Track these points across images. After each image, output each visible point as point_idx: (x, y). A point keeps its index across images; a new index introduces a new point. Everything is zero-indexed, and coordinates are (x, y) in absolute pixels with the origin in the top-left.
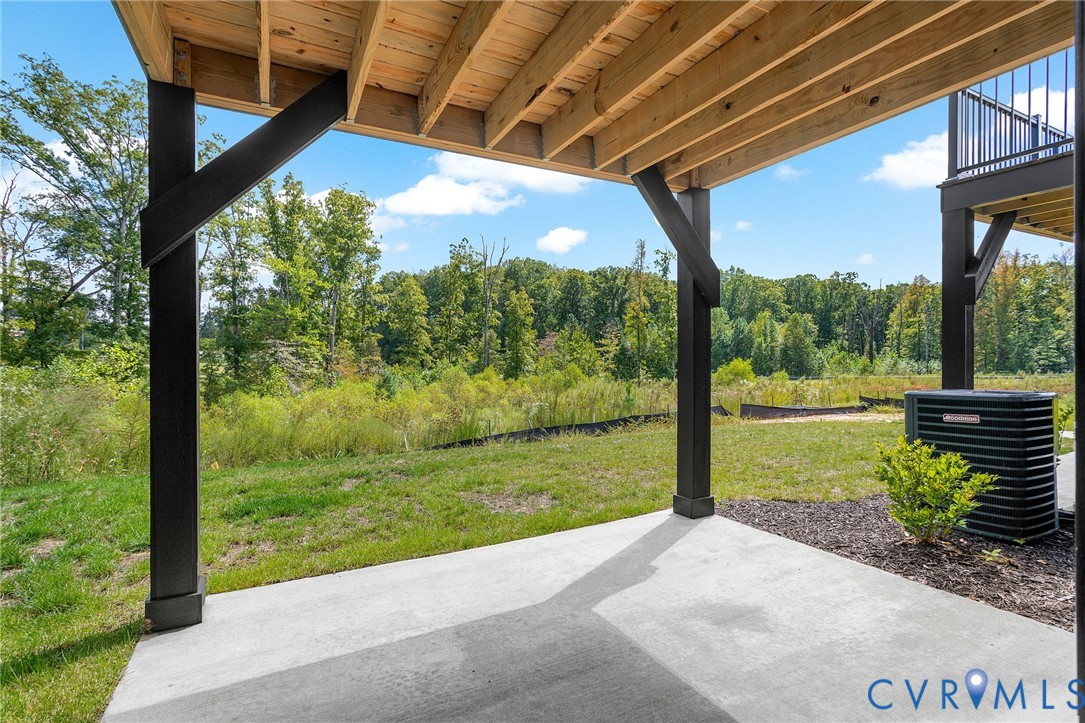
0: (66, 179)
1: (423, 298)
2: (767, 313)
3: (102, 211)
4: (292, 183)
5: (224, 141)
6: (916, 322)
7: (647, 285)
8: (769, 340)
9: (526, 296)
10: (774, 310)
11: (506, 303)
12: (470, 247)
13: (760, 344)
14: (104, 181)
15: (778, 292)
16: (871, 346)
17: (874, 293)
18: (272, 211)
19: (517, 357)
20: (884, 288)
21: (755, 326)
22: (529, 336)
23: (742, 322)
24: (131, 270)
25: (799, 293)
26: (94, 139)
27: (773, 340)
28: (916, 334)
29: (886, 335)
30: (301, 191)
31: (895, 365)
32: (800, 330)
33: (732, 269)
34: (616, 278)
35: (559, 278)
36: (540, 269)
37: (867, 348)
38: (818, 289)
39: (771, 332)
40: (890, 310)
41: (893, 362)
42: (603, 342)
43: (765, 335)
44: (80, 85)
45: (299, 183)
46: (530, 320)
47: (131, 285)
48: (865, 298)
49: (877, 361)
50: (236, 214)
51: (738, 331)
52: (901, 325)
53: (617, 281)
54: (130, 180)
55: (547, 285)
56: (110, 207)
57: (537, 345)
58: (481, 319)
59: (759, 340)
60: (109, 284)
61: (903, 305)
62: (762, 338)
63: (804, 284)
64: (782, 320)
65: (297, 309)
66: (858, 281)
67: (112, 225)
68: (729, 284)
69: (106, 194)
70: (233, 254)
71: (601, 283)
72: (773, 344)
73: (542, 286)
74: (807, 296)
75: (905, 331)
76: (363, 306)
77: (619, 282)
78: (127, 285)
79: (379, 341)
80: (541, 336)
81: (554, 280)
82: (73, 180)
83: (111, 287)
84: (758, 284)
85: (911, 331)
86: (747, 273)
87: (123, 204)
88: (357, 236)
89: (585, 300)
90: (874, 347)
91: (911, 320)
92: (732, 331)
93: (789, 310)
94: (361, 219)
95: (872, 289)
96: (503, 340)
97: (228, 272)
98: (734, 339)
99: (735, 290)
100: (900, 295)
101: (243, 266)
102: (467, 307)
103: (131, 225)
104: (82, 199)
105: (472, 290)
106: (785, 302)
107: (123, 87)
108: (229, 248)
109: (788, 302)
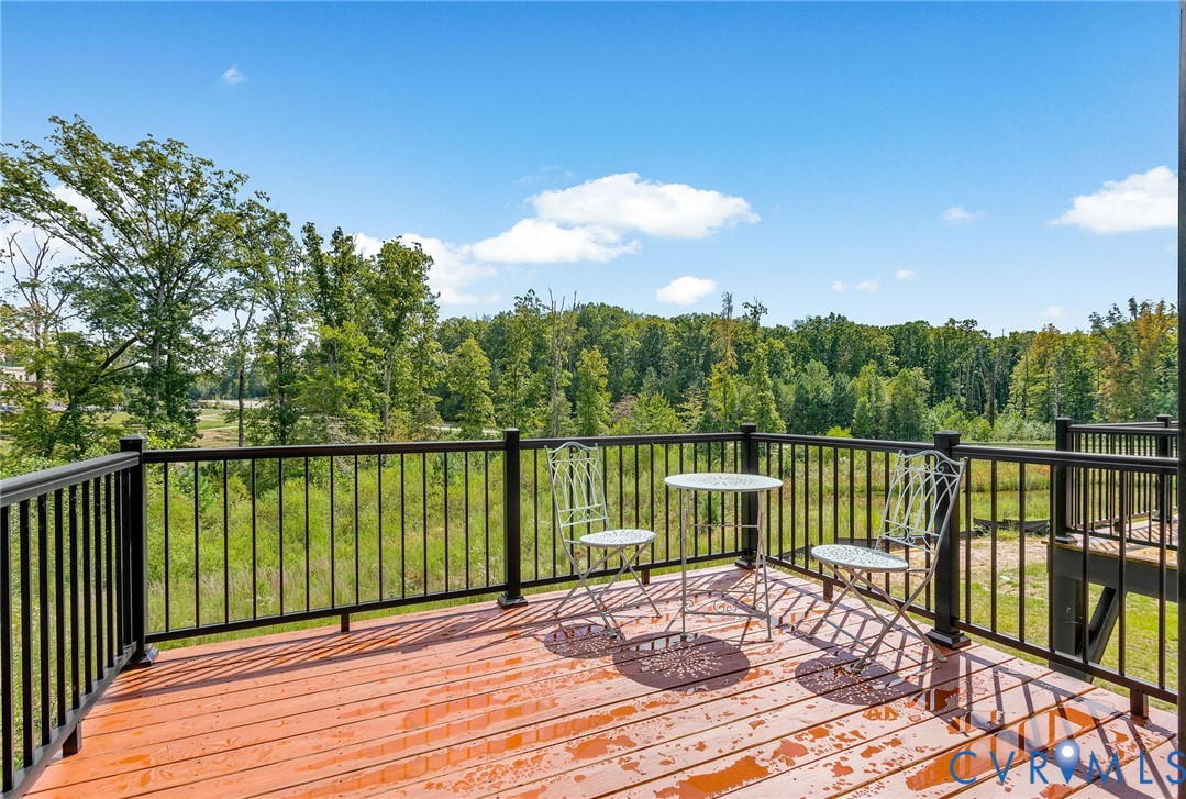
0: (100, 248)
1: (486, 360)
2: (872, 367)
3: (137, 279)
4: (342, 240)
5: (268, 199)
6: (1044, 379)
7: (736, 333)
8: (874, 399)
9: (599, 355)
10: (880, 362)
11: (577, 363)
12: (537, 300)
13: (864, 405)
14: (140, 249)
15: (884, 341)
16: (992, 405)
17: (995, 342)
18: (321, 271)
19: (590, 424)
20: (1008, 336)
21: (858, 383)
22: (603, 399)
23: (843, 377)
24: (169, 341)
25: (909, 343)
26: (129, 203)
27: (879, 398)
28: (1044, 392)
29: (1009, 391)
30: (352, 248)
31: (1019, 428)
32: (910, 389)
33: (832, 315)
34: (701, 327)
35: (637, 326)
36: (615, 315)
37: (987, 406)
38: (931, 338)
39: (876, 390)
40: (1014, 363)
41: (1017, 424)
42: (685, 406)
43: (870, 394)
44: (113, 147)
45: (350, 238)
46: (603, 382)
47: (169, 357)
48: (986, 347)
49: (998, 423)
50: (281, 274)
51: (840, 388)
52: (1027, 380)
53: (702, 331)
54: (167, 246)
55: (623, 335)
56: (146, 276)
57: (612, 408)
58: (549, 379)
59: (862, 399)
60: (146, 356)
61: (1029, 356)
62: (865, 398)
63: (916, 333)
64: (889, 374)
65: (347, 380)
66: (977, 328)
67: (148, 294)
68: (830, 332)
69: (143, 261)
70: (278, 316)
71: (684, 332)
72: (879, 404)
73: (619, 336)
74: (917, 346)
75: (1032, 388)
76: (420, 367)
77: (704, 332)
78: (166, 357)
79: (437, 404)
80: (616, 398)
81: (631, 328)
82: (108, 248)
83: (148, 360)
84: (863, 332)
85: (1038, 388)
86: (849, 320)
87: (162, 271)
88: (413, 295)
89: (666, 352)
90: (996, 405)
91: (1038, 376)
92: (832, 388)
93: (897, 363)
94: (417, 276)
95: (992, 337)
96: (574, 405)
97: (274, 338)
98: (835, 398)
99: (835, 341)
100: (1026, 346)
101: (289, 330)
102: (533, 365)
103: (169, 292)
104: (117, 267)
105: (540, 347)
106: (892, 354)
107: (160, 147)
108: (275, 311)
109: (896, 353)
